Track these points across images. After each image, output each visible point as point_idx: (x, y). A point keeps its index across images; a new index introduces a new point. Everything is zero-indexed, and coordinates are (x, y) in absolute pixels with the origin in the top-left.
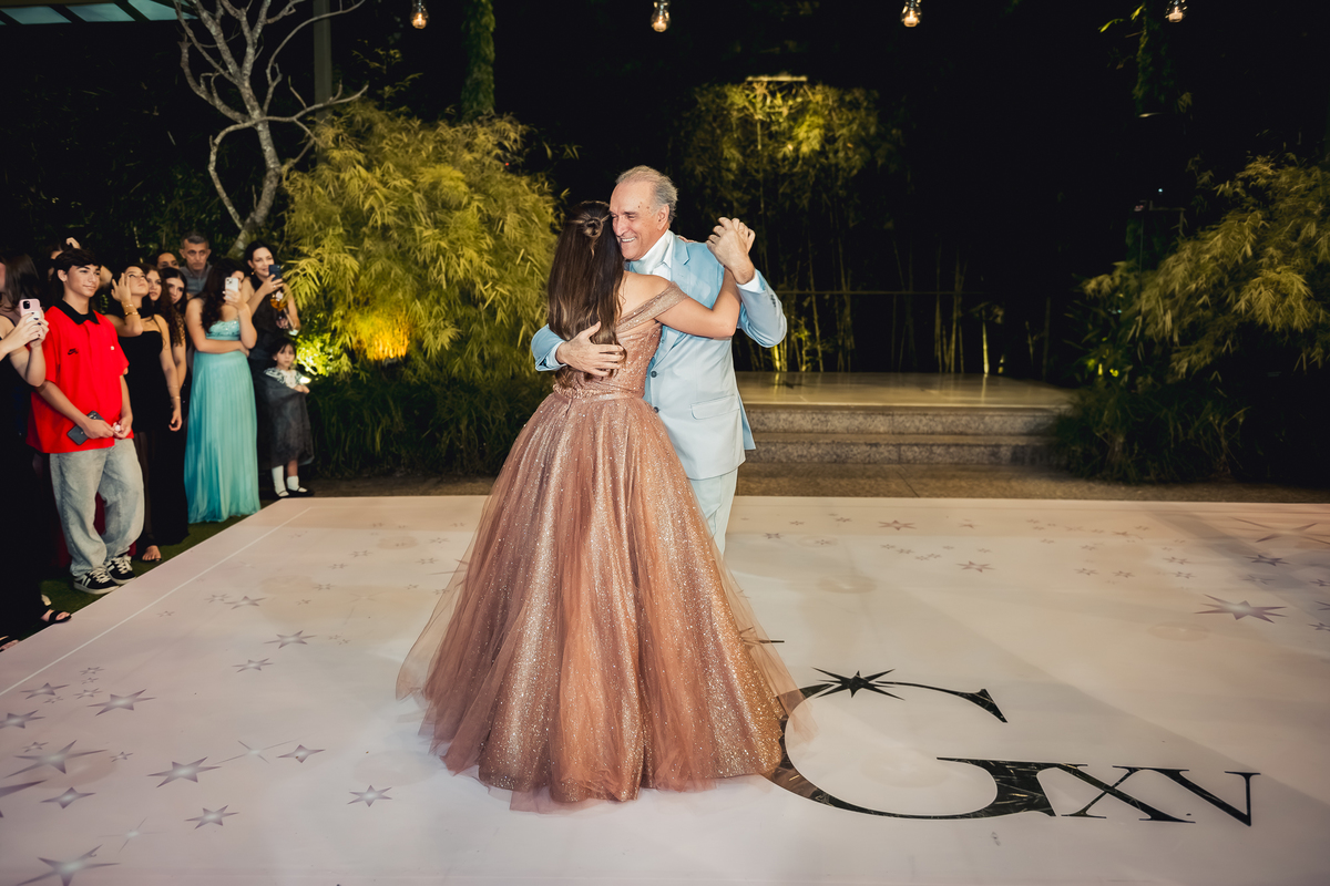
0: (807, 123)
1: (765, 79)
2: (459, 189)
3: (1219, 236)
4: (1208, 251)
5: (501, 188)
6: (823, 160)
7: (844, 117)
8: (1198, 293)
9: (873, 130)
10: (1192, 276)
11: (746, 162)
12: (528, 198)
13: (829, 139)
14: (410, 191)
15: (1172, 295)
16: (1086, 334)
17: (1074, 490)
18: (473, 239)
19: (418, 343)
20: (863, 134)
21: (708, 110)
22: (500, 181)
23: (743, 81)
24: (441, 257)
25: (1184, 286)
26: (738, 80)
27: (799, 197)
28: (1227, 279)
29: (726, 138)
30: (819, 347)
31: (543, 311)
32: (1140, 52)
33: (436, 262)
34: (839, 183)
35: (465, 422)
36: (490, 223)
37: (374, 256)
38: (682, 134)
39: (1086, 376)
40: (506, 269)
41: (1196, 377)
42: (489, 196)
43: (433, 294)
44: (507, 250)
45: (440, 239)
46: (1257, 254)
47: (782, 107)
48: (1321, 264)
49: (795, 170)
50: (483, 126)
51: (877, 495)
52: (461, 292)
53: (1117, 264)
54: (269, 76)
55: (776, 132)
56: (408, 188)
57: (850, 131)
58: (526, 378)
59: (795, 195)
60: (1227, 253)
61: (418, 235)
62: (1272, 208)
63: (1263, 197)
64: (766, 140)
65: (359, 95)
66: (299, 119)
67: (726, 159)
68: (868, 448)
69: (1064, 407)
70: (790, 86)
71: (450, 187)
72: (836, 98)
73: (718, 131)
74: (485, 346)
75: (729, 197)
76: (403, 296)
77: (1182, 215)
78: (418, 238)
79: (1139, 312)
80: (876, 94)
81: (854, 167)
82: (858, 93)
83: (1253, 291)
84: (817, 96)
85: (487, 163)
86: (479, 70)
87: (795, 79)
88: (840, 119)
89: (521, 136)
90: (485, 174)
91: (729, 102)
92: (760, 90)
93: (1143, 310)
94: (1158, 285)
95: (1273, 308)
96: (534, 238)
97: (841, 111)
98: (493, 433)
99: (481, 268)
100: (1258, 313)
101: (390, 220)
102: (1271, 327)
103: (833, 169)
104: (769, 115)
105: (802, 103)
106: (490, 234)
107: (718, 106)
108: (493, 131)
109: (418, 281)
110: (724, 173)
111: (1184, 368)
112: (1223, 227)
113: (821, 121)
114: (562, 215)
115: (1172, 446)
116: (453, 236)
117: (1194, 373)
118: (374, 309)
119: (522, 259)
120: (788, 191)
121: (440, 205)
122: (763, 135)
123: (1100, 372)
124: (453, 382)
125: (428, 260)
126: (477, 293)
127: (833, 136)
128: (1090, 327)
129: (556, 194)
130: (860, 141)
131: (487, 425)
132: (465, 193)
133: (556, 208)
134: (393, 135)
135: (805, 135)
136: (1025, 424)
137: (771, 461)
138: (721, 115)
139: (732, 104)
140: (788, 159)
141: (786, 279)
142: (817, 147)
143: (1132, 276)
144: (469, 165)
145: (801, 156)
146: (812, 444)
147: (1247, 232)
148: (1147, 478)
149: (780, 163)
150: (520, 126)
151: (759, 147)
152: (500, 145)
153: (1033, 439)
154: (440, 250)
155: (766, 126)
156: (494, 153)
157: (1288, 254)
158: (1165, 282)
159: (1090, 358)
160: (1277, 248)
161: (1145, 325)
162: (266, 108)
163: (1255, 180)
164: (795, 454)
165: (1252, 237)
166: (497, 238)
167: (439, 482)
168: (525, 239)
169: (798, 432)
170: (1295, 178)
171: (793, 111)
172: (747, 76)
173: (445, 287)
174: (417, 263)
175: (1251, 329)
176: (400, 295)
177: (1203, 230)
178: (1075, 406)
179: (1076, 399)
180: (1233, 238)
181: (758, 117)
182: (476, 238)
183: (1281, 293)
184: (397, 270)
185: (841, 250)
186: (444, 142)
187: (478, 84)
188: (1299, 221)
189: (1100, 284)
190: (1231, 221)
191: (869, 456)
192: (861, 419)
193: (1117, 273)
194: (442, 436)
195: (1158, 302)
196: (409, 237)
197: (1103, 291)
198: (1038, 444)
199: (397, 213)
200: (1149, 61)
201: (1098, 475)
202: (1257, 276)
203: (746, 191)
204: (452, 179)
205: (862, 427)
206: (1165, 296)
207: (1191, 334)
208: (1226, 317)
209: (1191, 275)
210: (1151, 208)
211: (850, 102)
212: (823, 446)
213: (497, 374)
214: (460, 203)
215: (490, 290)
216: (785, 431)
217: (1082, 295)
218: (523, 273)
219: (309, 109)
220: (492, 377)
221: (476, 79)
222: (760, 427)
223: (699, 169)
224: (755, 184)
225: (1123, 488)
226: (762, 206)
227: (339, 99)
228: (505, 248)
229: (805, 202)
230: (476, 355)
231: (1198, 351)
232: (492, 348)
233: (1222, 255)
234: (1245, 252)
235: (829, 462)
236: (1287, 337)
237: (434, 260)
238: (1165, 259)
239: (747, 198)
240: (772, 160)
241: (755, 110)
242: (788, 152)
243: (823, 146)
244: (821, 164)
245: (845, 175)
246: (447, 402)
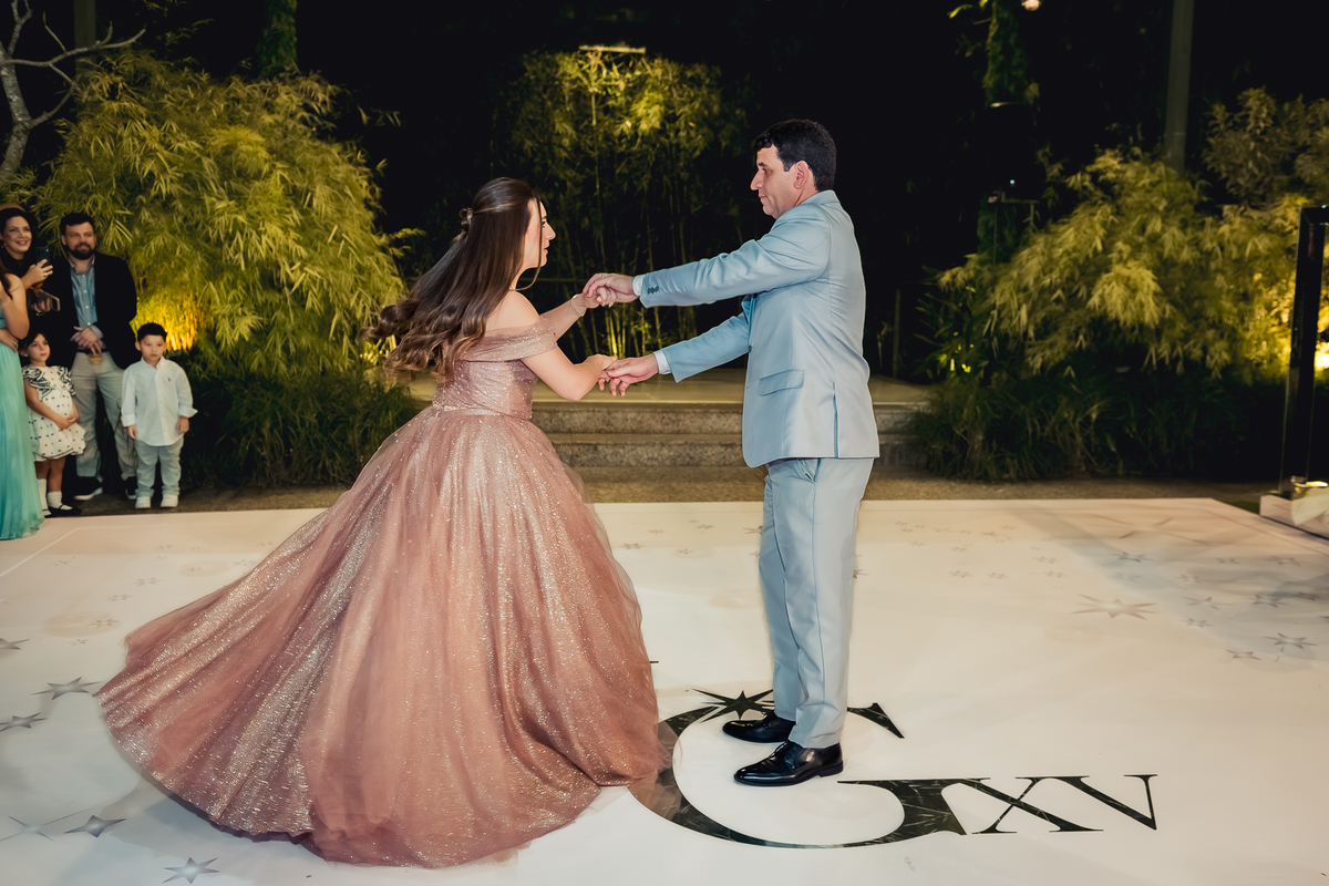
0: (646, 99)
1: (601, 49)
2: (260, 155)
3: (1071, 230)
4: (1060, 245)
5: (308, 156)
6: (663, 139)
7: (686, 94)
8: (1052, 289)
9: (716, 109)
10: (1046, 270)
11: (579, 138)
12: (340, 168)
13: (669, 118)
14: (198, 155)
15: (1026, 289)
16: (938, 329)
17: (936, 489)
18: (276, 213)
19: (211, 333)
20: (706, 113)
21: (538, 80)
22: (308, 149)
23: (577, 49)
24: (238, 234)
25: (1037, 280)
26: (571, 48)
27: (637, 178)
28: (1077, 274)
29: (557, 111)
30: (659, 340)
31: (359, 297)
32: (989, 40)
33: (232, 239)
34: (681, 164)
35: (268, 424)
36: (296, 196)
37: (153, 229)
38: (509, 104)
39: (938, 372)
40: (315, 249)
41: (1051, 373)
42: (294, 163)
43: (228, 276)
44: (316, 227)
45: (236, 213)
46: (1107, 248)
47: (619, 81)
48: (1166, 260)
49: (634, 148)
50: (284, 84)
51: (737, 499)
52: (261, 275)
53: (969, 256)
54: (15, 11)
55: (614, 107)
56: (196, 152)
57: (692, 109)
58: (339, 373)
59: (633, 176)
60: (1079, 247)
61: (208, 208)
62: (1120, 202)
63: (1110, 190)
64: (601, 115)
65: (133, 40)
66: (55, 64)
67: (558, 134)
68: (723, 449)
69: (924, 403)
70: (627, 57)
71: (247, 153)
72: (675, 73)
73: (549, 104)
74: (290, 336)
75: (561, 176)
76: (190, 276)
77: (1032, 207)
78: (208, 211)
79: (994, 307)
80: (718, 71)
81: (696, 149)
82: (699, 70)
83: (1106, 286)
84: (656, 70)
85: (290, 127)
86: (279, 20)
87: (634, 50)
88: (681, 96)
89: (331, 97)
90: (288, 140)
91: (561, 71)
92: (595, 61)
93: (998, 304)
94: (1012, 279)
95: (1125, 306)
96: (348, 214)
97: (681, 87)
98: (303, 436)
99: (288, 247)
100: (1109, 309)
101: (175, 188)
102: (1122, 323)
103: (674, 149)
104: (605, 88)
105: (640, 77)
106: (296, 207)
107: (548, 75)
108: (297, 91)
109: (208, 260)
110: (556, 150)
111: (1037, 363)
112: (1074, 221)
113: (661, 97)
114: (377, 189)
115: (1030, 442)
116: (253, 210)
117: (1049, 368)
118: (152, 293)
119: (334, 238)
120: (626, 171)
121: (234, 172)
122: (597, 110)
123: (952, 367)
124: (250, 377)
125: (222, 236)
126: (283, 278)
127: (674, 114)
128: (941, 321)
129: (371, 164)
130: (703, 121)
131: (295, 427)
132: (266, 161)
133: (369, 182)
134: (175, 90)
135: (645, 111)
136: (883, 422)
137: (619, 465)
138: (552, 85)
139: (564, 74)
140: (626, 136)
141: (623, 267)
142: (657, 125)
143: (985, 268)
144: (268, 128)
145: (640, 134)
146: (663, 445)
147: (1098, 227)
148: (1006, 476)
149: (616, 141)
150: (330, 87)
151: (594, 123)
152: (307, 107)
153: (892, 437)
154: (238, 226)
155: (600, 98)
156: (299, 116)
157: (1137, 249)
158: (1019, 275)
159: (942, 353)
160: (1125, 242)
161: (1000, 320)
162: (11, 49)
163: (1104, 174)
164: (645, 457)
165: (1102, 232)
166: (303, 212)
167: (236, 496)
168: (338, 215)
169: (647, 432)
170: (1139, 174)
171: (631, 85)
172: (583, 45)
173: (243, 268)
174: (208, 240)
175: (1102, 325)
176: (186, 276)
177: (1055, 222)
178: (933, 403)
179: (935, 396)
180: (1085, 232)
181: (594, 89)
182: (280, 212)
183: (1133, 290)
184: (183, 247)
185: (682, 237)
186: (237, 100)
187: (278, 35)
188: (1145, 216)
189: (954, 277)
190: (1081, 213)
191: (724, 457)
192: (714, 417)
193: (971, 265)
194: (239, 441)
195: (1011, 295)
196: (196, 209)
197: (958, 284)
198: (897, 443)
199: (181, 181)
200: (999, 49)
201: (959, 474)
202: (1108, 271)
203: (580, 170)
204: (249, 143)
205: (715, 427)
206: (1018, 291)
207: (1045, 329)
208: (1078, 312)
209: (1043, 270)
210: (1003, 200)
211: (692, 79)
212: (675, 448)
213: (305, 370)
214: (260, 172)
215: (299, 272)
216: (633, 432)
217: (935, 289)
218: (335, 253)
219: (69, 54)
220: (299, 372)
221: (275, 30)
222: (605, 427)
223: (528, 143)
224: (589, 162)
225: (984, 487)
226: (598, 186)
227: (108, 43)
228: (313, 225)
229: (645, 184)
230: (279, 347)
231: (1052, 346)
232: (299, 340)
233: (1074, 249)
234: (1096, 249)
235: (682, 465)
236: (1136, 332)
237: (230, 238)
238: (1018, 251)
239: (580, 178)
240: (608, 137)
241: (590, 82)
242: (625, 129)
243: (662, 124)
244: (661, 144)
245: (688, 156)
246: (245, 401)
